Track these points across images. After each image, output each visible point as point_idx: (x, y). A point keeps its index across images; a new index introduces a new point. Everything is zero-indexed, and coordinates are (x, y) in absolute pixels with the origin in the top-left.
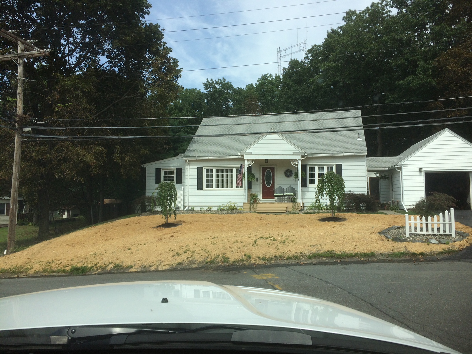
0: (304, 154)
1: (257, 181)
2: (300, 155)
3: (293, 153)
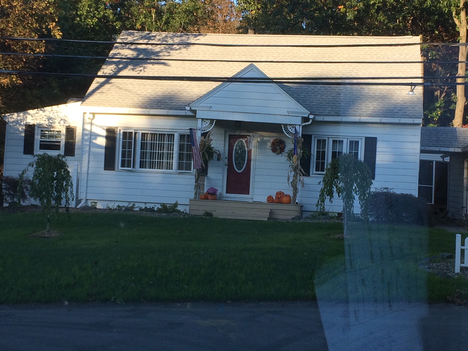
0: (307, 116)
1: (219, 159)
2: (300, 118)
3: (288, 112)
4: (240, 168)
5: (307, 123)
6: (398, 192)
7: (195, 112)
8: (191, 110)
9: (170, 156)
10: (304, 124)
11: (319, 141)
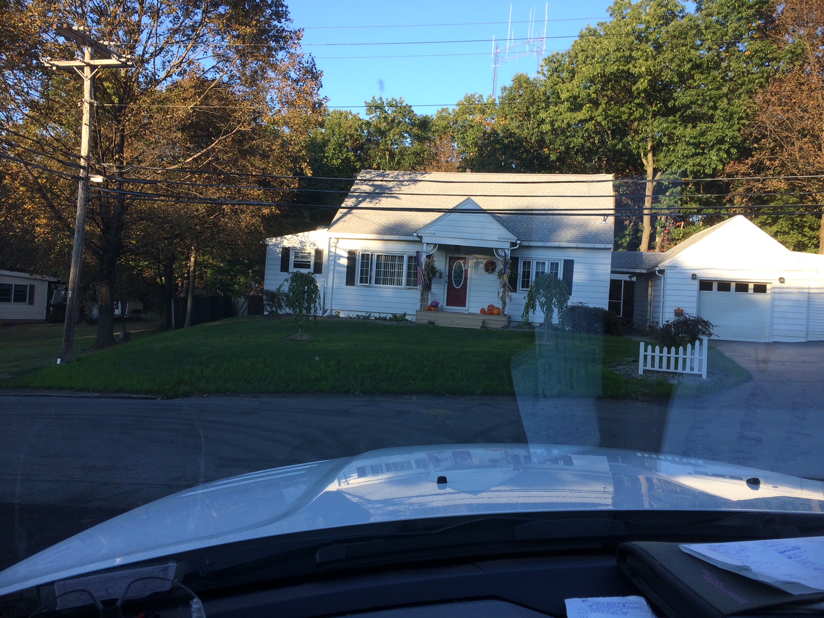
0: (515, 241)
1: (440, 277)
2: (509, 243)
3: (499, 238)
4: (458, 284)
5: (514, 248)
6: (591, 306)
7: (421, 237)
8: (418, 236)
9: (400, 274)
10: (512, 248)
11: (525, 263)
